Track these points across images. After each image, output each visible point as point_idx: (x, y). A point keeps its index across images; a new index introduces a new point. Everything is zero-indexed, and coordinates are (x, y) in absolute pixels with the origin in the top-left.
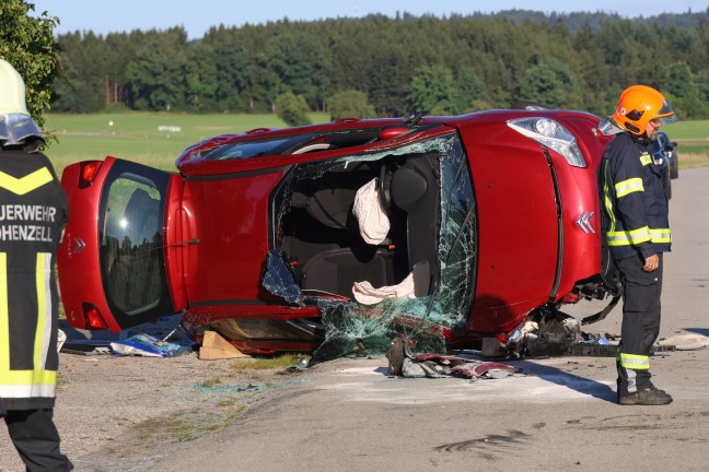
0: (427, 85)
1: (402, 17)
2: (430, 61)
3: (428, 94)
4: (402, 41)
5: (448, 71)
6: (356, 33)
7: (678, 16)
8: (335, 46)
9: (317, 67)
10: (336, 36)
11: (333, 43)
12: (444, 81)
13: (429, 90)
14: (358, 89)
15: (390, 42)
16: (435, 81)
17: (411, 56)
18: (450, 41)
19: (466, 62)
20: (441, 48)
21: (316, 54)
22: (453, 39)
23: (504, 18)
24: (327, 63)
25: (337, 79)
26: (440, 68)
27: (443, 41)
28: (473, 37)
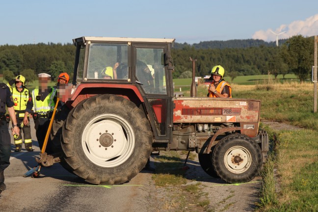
0: (56, 67)
1: (50, 44)
2: (57, 59)
3: (56, 71)
4: (47, 53)
5: (63, 63)
6: (32, 49)
8: (24, 54)
9: (18, 61)
10: (25, 51)
11: (23, 53)
12: (62, 66)
13: (57, 69)
14: (32, 69)
15: (43, 53)
16: (59, 66)
17: (50, 58)
18: (64, 53)
19: (69, 60)
20: (61, 55)
21: (18, 57)
22: (65, 52)
24: (22, 60)
25: (25, 65)
26: (60, 62)
27: (61, 52)
28: (72, 51)
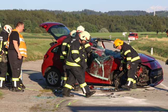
0: (26, 24)
2: (27, 19)
3: (26, 26)
4: (21, 15)
5: (31, 21)
6: (12, 13)
7: (76, 12)
8: (8, 15)
9: (4, 19)
10: (8, 13)
11: (7, 15)
12: (29, 23)
13: (26, 25)
14: (12, 24)
15: (19, 15)
16: (28, 23)
17: (23, 18)
18: (31, 15)
19: (34, 20)
20: (29, 16)
21: (4, 17)
22: (32, 15)
23: (42, 11)
24: (6, 19)
25: (8, 22)
26: (29, 20)
27: (29, 15)
28: (36, 14)
